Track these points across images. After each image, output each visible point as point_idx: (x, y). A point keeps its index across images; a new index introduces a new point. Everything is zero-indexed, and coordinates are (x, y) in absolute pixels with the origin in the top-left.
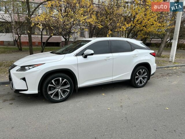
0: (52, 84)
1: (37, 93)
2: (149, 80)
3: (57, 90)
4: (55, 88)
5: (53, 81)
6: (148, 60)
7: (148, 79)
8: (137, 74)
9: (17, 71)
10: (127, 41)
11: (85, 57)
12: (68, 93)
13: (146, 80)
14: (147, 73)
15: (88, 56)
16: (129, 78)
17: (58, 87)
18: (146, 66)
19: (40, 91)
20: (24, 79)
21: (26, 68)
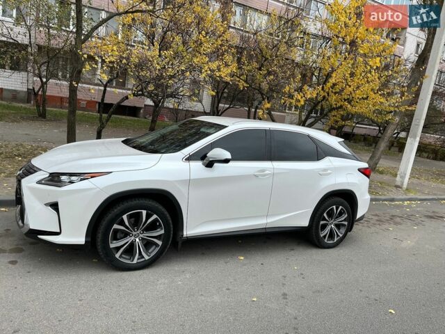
0: (122, 223)
1: (83, 243)
2: (350, 231)
3: (133, 238)
4: (126, 235)
5: (125, 217)
6: (354, 184)
7: (350, 228)
8: (325, 215)
9: (39, 182)
10: (309, 136)
11: (210, 165)
12: (158, 249)
13: (343, 230)
14: (346, 215)
15: (216, 164)
16: (305, 223)
17: (134, 233)
18: (346, 198)
19: (89, 239)
20: (55, 206)
21: (63, 178)
